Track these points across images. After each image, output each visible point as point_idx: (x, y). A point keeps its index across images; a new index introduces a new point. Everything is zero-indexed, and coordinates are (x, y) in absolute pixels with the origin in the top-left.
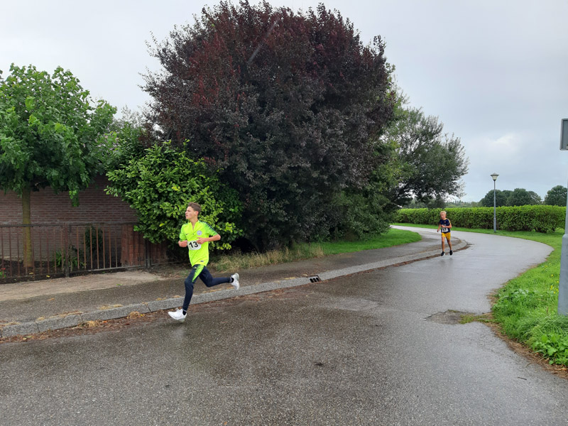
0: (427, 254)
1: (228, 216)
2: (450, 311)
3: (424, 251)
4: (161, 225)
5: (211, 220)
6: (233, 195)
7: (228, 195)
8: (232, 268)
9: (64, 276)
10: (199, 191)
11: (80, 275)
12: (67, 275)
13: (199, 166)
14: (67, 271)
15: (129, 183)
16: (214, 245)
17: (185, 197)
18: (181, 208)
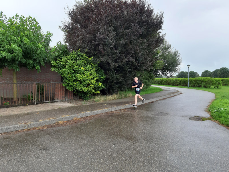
0: (169, 96)
1: (100, 80)
2: (196, 116)
3: (168, 95)
4: (75, 83)
5: (94, 82)
6: (102, 72)
7: (100, 72)
8: (101, 101)
9: (34, 104)
10: (90, 70)
11: (40, 103)
12: (36, 103)
13: (90, 60)
14: (35, 102)
15: (61, 66)
16: (93, 92)
17: (86, 72)
18: (84, 76)
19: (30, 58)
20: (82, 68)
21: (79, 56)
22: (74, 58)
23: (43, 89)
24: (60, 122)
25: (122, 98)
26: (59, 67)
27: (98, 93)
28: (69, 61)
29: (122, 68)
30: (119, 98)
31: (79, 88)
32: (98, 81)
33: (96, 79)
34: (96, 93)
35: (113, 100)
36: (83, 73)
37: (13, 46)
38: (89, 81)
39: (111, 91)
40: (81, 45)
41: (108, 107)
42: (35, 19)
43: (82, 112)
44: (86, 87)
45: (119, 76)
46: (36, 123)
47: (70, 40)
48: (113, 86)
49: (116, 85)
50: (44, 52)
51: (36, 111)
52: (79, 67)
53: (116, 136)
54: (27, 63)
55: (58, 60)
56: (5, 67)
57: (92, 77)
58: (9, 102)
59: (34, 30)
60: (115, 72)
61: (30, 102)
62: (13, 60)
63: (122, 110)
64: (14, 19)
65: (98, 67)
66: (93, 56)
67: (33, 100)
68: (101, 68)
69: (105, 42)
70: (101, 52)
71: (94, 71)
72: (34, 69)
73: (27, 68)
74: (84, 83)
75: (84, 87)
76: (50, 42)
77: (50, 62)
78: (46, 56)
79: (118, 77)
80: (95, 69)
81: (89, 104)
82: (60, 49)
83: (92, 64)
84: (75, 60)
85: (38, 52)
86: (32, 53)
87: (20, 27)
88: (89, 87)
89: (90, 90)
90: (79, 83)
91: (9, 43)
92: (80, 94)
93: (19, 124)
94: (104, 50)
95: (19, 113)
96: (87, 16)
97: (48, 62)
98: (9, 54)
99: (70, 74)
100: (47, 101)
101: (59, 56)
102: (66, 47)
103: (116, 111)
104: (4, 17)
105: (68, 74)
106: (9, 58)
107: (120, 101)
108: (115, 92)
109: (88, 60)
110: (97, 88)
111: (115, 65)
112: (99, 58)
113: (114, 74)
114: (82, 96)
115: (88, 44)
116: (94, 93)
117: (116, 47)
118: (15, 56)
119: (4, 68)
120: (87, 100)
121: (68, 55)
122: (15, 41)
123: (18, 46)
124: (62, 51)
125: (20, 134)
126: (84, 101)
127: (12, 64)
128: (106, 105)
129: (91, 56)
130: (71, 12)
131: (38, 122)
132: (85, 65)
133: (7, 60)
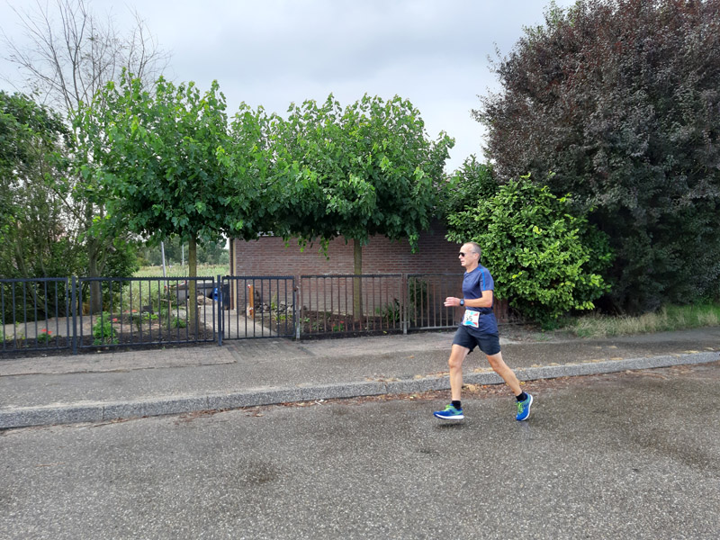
1: (595, 265)
4: (514, 277)
5: (575, 271)
6: (602, 240)
7: (596, 239)
8: (597, 334)
9: (401, 333)
10: (563, 236)
11: (417, 331)
12: (405, 331)
13: (563, 204)
14: (405, 326)
15: (475, 228)
16: (571, 303)
17: (547, 242)
18: (542, 255)
19: (395, 209)
20: (536, 229)
21: (526, 193)
22: (511, 201)
23: (425, 294)
24: (470, 386)
25: (679, 328)
26: (469, 230)
27: (586, 309)
28: (497, 211)
29: (678, 224)
30: (667, 329)
31: (526, 289)
32: (586, 269)
33: (580, 262)
34: (582, 308)
35: (643, 332)
36: (540, 246)
37: (354, 179)
38: (559, 268)
39: (636, 302)
40: (533, 161)
41: (620, 356)
42: (409, 102)
43: (535, 365)
44: (549, 288)
45: (664, 253)
46: (407, 381)
47: (501, 150)
48: (642, 287)
49: (655, 284)
50: (429, 190)
51: (407, 350)
52: (527, 226)
53: (645, 447)
54: (387, 224)
55: (467, 211)
56: (337, 236)
57: (565, 255)
58: (344, 324)
59: (405, 132)
60: (648, 238)
61: (392, 327)
62: (355, 218)
63: (676, 366)
64: (358, 110)
65: (590, 223)
66: (573, 190)
67: (398, 321)
68: (600, 228)
69: (614, 141)
70: (600, 177)
71: (575, 238)
72: (402, 238)
73: (387, 236)
74: (542, 276)
75: (542, 287)
76: (446, 160)
77: (444, 216)
78: (432, 201)
79: (661, 256)
80: (578, 230)
81: (558, 341)
82: (472, 178)
83: (568, 215)
84: (514, 206)
85: (416, 191)
86: (399, 196)
87: (370, 128)
88: (556, 289)
89: (561, 297)
90: (527, 276)
91: (346, 174)
92: (528, 311)
93: (367, 381)
94: (613, 168)
95: (366, 352)
96: (557, 68)
97: (439, 217)
98: (345, 202)
99: (499, 250)
100: (435, 327)
101: (468, 197)
102: (490, 171)
103: (652, 368)
104: (335, 107)
105: (493, 249)
106: (344, 211)
107: (669, 339)
108: (653, 306)
109: (555, 203)
110: (586, 291)
111: (651, 216)
112: (593, 195)
113: (646, 245)
114: (534, 317)
115: (557, 156)
116: (573, 307)
117: (654, 156)
118: (360, 208)
119: (333, 239)
120: (551, 329)
121: (494, 193)
122: (360, 166)
123: (366, 181)
124: (477, 184)
125: (368, 405)
126: (540, 331)
127: (353, 226)
128: (614, 347)
129: (566, 192)
130: (508, 64)
131: (411, 381)
132: (545, 221)
133: (342, 217)
